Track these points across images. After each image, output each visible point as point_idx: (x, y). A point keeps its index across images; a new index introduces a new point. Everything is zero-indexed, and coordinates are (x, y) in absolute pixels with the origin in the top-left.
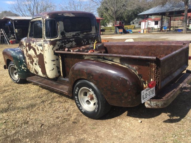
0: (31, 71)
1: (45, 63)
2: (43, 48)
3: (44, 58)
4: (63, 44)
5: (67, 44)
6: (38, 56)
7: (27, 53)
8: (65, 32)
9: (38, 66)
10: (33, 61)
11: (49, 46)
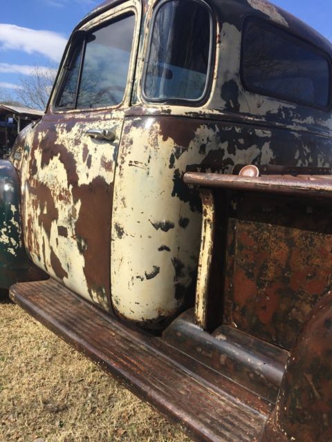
0: (35, 260)
1: (114, 232)
2: (116, 150)
3: (116, 203)
4: (225, 146)
5: (238, 152)
6: (80, 192)
7: (31, 178)
8: (240, 88)
9: (75, 242)
10: (53, 215)
11: (155, 144)
